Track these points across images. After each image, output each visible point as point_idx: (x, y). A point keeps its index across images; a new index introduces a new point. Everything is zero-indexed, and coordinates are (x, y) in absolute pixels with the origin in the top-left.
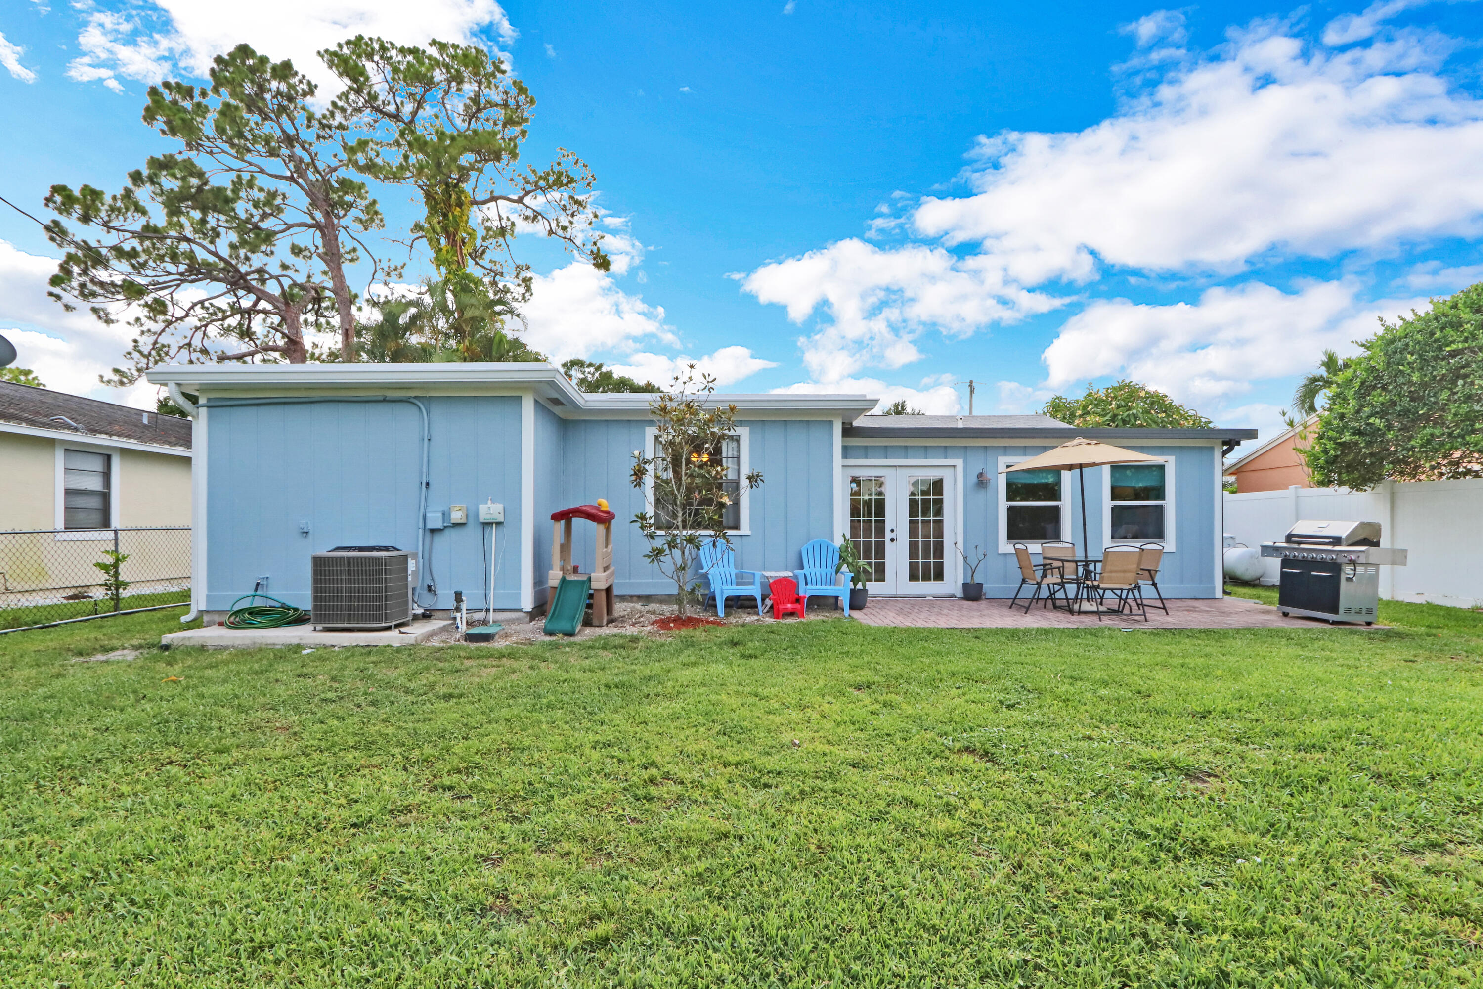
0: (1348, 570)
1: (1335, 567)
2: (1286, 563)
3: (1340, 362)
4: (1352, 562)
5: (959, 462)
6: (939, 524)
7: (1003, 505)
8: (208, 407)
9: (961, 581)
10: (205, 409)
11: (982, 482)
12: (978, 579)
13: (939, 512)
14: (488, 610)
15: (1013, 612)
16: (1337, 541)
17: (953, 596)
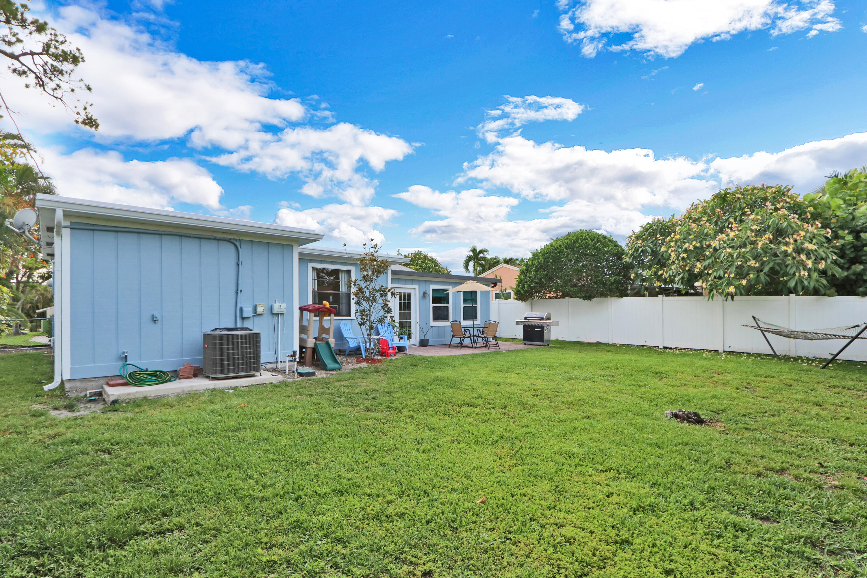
0: (545, 328)
1: (542, 327)
2: (525, 327)
3: (478, 251)
4: (548, 326)
5: (417, 287)
6: (410, 314)
7: (432, 305)
8: (71, 228)
9: (418, 340)
10: (68, 230)
11: (425, 295)
12: (427, 338)
13: (409, 308)
14: (277, 362)
15: (450, 349)
16: (542, 319)
17: (414, 345)
